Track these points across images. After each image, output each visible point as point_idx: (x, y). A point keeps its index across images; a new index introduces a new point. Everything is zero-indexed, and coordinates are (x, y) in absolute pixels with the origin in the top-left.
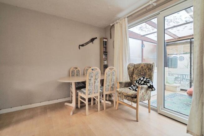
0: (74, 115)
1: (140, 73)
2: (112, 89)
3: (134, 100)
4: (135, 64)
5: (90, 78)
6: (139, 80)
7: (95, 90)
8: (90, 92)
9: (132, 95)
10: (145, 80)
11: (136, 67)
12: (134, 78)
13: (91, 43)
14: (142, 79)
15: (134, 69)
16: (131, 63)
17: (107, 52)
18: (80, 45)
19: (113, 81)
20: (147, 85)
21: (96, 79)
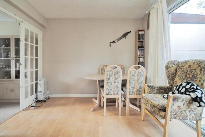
0: (94, 112)
1: (186, 76)
2: (138, 92)
3: (161, 114)
4: (180, 61)
5: (108, 77)
6: (180, 86)
7: (115, 91)
8: (109, 92)
9: (158, 105)
10: (188, 86)
11: (180, 65)
12: (176, 81)
13: (124, 39)
14: (184, 85)
15: (176, 69)
16: (172, 60)
17: (143, 47)
18: (111, 42)
19: (139, 82)
20: (189, 95)
21: (116, 79)
